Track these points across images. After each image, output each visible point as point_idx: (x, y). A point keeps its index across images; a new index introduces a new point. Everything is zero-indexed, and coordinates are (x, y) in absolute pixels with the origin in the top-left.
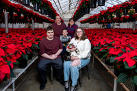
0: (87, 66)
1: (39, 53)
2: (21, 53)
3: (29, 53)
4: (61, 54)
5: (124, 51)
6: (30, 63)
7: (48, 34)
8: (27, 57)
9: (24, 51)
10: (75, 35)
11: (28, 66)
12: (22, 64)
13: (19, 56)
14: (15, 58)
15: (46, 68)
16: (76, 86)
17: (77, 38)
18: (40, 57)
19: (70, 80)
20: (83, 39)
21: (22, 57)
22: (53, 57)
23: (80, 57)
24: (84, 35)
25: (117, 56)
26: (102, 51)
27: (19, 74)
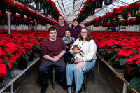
0: (91, 70)
1: (41, 54)
2: (21, 52)
3: (29, 53)
4: (64, 56)
5: (136, 52)
6: (31, 65)
7: (51, 35)
8: (27, 58)
9: (24, 51)
10: (79, 35)
11: (29, 67)
12: (22, 65)
13: (18, 56)
14: (14, 58)
15: (48, 71)
16: (80, 92)
17: (82, 39)
18: (42, 58)
19: (74, 85)
20: (88, 39)
21: (21, 57)
22: (56, 58)
23: (84, 59)
24: (89, 35)
25: (128, 57)
26: (110, 52)
27: (18, 76)
